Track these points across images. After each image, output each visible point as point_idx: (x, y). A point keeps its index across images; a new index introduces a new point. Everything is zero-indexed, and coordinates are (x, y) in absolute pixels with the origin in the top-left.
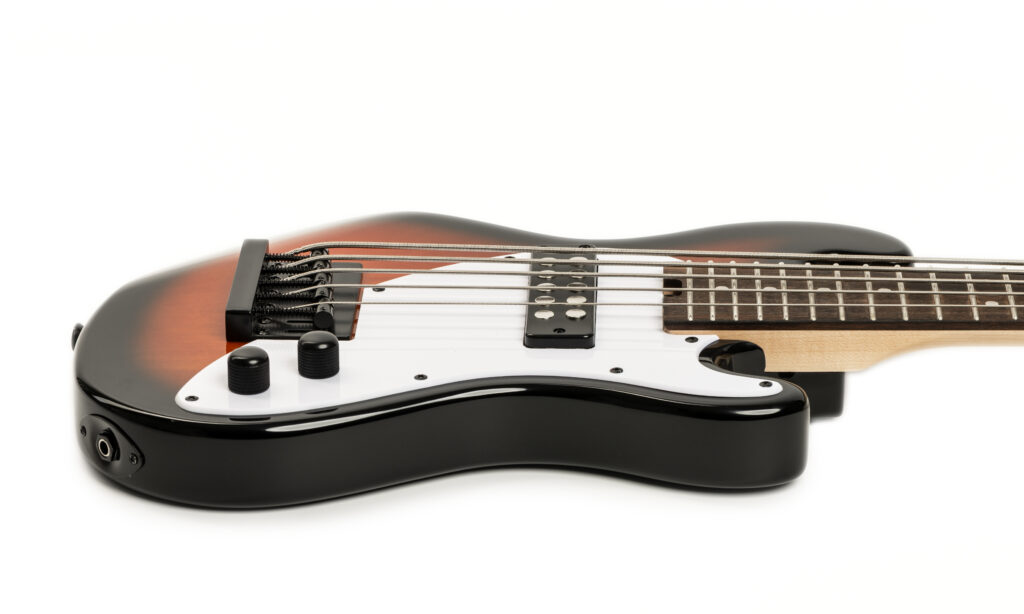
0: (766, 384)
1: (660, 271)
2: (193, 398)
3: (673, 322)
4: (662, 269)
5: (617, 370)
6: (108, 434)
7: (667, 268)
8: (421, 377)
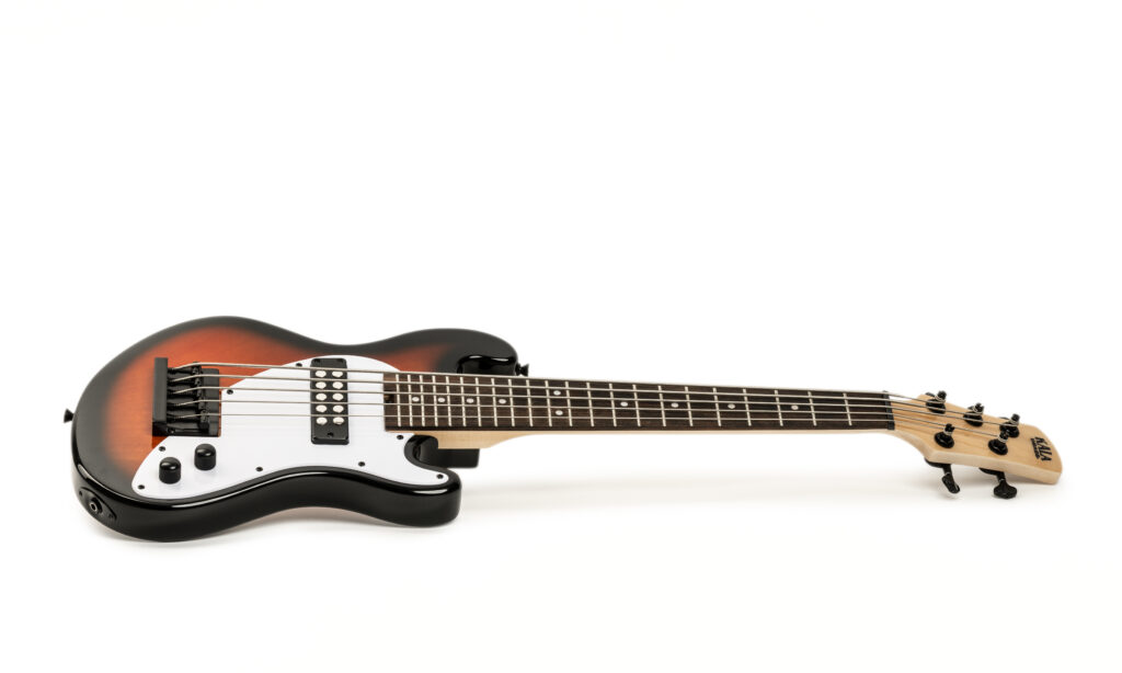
0: (440, 477)
1: (380, 377)
2: (141, 487)
3: (390, 425)
4: (382, 375)
5: (362, 464)
6: (93, 500)
7: (388, 375)
8: (260, 469)
